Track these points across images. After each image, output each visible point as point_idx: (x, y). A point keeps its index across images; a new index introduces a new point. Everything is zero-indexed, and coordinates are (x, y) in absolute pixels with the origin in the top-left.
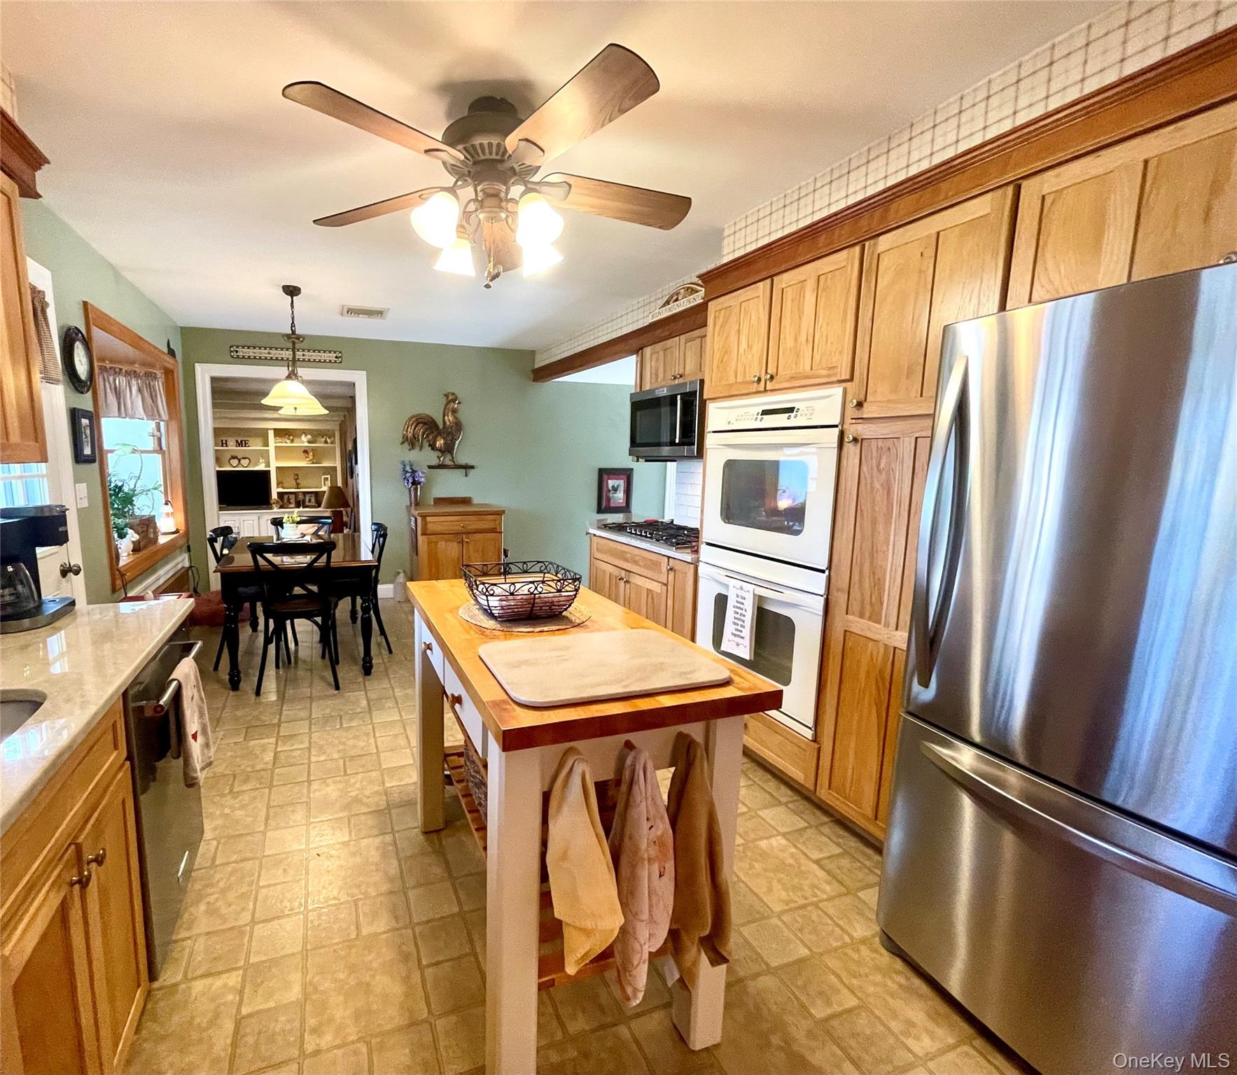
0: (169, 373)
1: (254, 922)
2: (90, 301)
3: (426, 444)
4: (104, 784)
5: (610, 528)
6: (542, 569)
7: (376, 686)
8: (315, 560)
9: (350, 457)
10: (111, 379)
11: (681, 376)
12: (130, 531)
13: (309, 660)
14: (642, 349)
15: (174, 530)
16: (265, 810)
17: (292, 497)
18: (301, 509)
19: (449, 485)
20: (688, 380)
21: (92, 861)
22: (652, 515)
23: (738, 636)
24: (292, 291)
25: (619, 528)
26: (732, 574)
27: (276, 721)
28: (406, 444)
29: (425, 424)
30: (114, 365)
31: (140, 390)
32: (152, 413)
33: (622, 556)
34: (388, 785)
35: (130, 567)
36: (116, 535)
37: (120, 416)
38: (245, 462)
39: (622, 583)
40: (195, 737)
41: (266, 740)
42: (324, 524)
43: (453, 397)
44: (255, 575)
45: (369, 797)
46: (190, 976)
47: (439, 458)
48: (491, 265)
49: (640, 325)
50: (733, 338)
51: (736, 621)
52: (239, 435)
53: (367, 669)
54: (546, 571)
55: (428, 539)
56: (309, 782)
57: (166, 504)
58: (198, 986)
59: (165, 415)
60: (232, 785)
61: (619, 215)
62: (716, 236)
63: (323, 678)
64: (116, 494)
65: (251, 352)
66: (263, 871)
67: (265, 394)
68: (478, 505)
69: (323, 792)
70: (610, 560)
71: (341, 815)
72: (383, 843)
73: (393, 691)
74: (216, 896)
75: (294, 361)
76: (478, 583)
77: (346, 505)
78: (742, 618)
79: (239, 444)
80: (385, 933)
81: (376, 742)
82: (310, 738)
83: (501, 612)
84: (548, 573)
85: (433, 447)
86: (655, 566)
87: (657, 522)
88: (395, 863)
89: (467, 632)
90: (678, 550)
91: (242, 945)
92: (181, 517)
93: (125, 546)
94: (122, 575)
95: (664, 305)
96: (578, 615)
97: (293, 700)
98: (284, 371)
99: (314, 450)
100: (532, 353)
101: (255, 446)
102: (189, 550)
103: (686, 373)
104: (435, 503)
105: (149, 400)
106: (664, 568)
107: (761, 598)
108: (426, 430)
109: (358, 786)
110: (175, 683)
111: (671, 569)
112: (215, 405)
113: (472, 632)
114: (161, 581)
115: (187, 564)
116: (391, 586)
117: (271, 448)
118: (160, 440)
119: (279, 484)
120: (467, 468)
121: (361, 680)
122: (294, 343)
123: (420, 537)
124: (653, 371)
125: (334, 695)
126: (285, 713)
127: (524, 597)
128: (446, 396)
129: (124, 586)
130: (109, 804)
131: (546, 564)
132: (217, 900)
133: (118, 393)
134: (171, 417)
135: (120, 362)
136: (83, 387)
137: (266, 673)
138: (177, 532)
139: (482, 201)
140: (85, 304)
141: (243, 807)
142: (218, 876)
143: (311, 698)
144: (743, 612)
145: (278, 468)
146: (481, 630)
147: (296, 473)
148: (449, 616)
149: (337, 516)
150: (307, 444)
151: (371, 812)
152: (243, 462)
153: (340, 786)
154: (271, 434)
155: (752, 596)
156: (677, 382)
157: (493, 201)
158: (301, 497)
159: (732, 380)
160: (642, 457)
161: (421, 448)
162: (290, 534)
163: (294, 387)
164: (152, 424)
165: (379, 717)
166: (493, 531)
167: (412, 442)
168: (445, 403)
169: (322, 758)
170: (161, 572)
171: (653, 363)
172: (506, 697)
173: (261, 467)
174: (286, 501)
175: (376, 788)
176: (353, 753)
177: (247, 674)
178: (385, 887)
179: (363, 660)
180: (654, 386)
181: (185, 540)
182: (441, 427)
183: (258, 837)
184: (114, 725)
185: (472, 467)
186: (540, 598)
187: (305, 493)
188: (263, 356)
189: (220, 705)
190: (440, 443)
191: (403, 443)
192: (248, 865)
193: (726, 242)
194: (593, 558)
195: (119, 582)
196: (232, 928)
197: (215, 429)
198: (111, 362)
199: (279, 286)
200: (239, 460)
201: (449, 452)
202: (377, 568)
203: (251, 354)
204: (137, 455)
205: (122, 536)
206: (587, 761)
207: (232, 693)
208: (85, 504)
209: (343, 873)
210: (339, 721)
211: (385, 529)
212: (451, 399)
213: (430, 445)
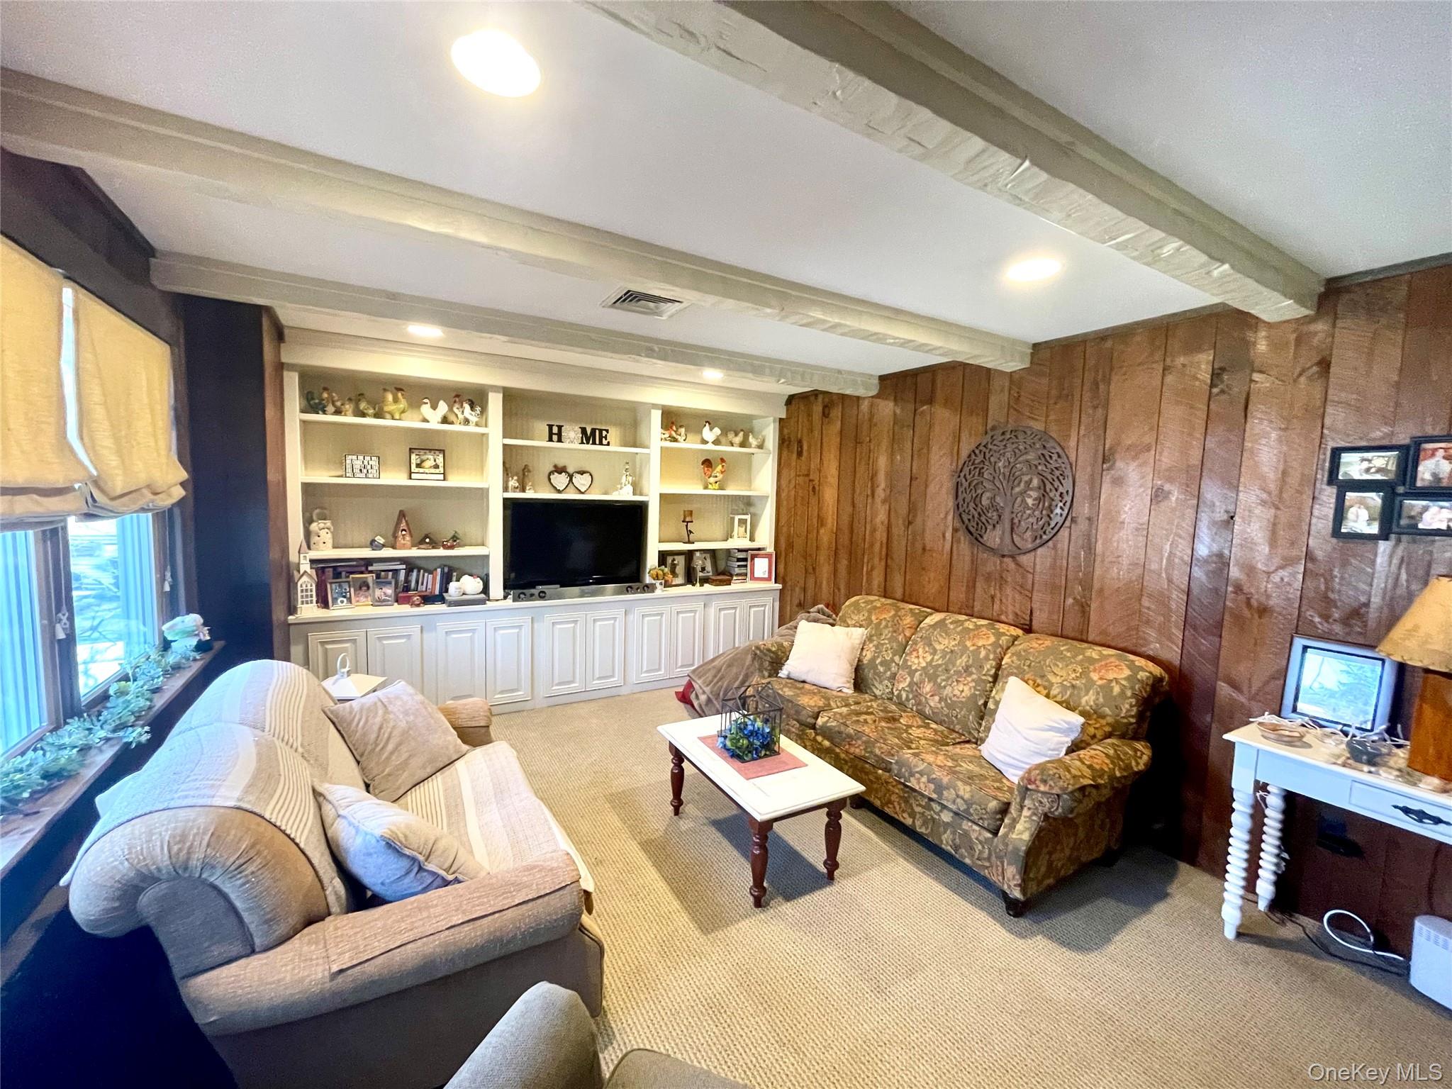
17: (682, 561)
38: (584, 481)
79: (589, 437)
99: (721, 459)
101: (618, 444)
117: (652, 453)
145: (663, 497)
147: (687, 508)
152: (578, 480)
154: (655, 418)
173: (624, 494)
200: (571, 477)
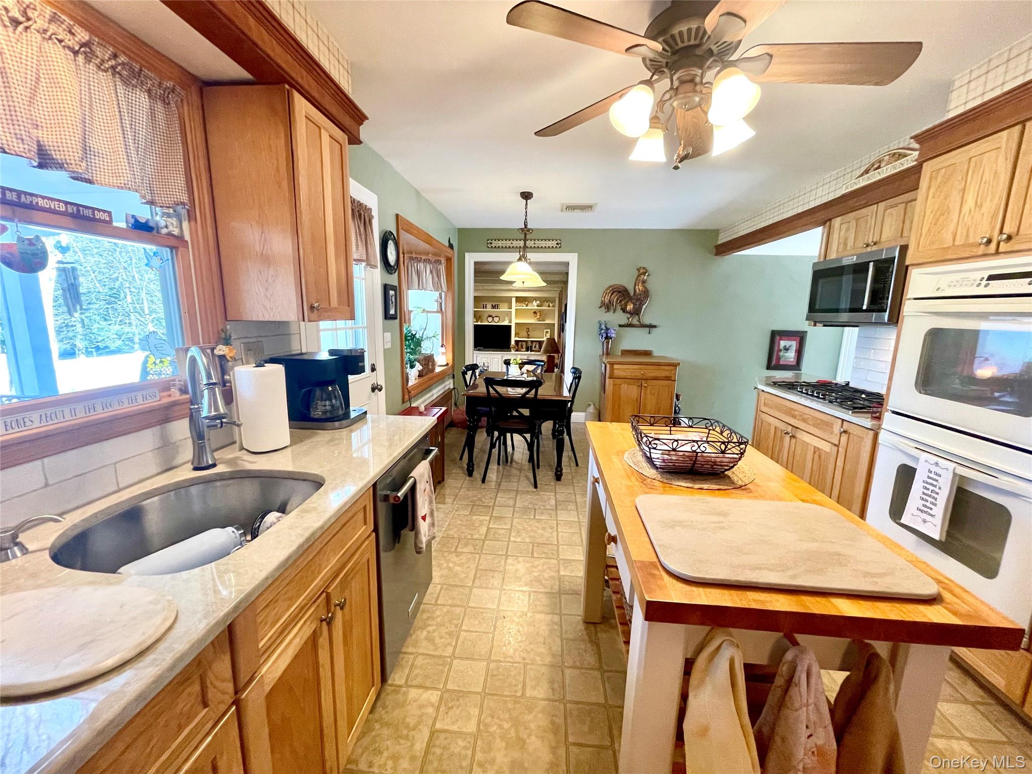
0: (449, 260)
1: (453, 656)
2: (400, 214)
3: (619, 308)
4: (352, 551)
5: (779, 385)
6: (707, 425)
7: (563, 491)
8: (527, 393)
9: (563, 317)
10: (415, 265)
11: (875, 244)
12: (417, 364)
13: (520, 461)
14: (830, 220)
15: (445, 364)
16: (474, 571)
17: (524, 344)
18: (529, 352)
19: (634, 340)
20: (884, 246)
21: (338, 605)
22: (825, 377)
23: (926, 512)
24: (527, 196)
25: (790, 386)
26: (925, 448)
27: (491, 504)
28: (603, 308)
29: (619, 292)
30: (416, 257)
31: (431, 272)
32: (437, 286)
33: (790, 412)
34: (562, 573)
35: (415, 387)
36: (408, 366)
37: (419, 289)
38: (496, 319)
39: (787, 438)
40: (424, 518)
41: (483, 517)
42: (539, 365)
43: (644, 271)
44: (486, 400)
45: (547, 580)
46: (409, 683)
47: (628, 319)
48: (681, 148)
49: (831, 197)
50: (956, 197)
51: (925, 497)
52: (493, 301)
53: (558, 477)
54: (711, 428)
55: (614, 382)
56: (507, 556)
57: (442, 346)
58: (413, 693)
59: (445, 288)
60: (457, 547)
61: (826, 78)
62: (945, 89)
63: (527, 477)
64: (412, 339)
65: (500, 243)
66: (466, 618)
67: (503, 272)
68: (659, 357)
69: (514, 567)
70: (776, 414)
71: (524, 589)
72: (552, 620)
73: (575, 496)
74: (434, 627)
75: (525, 247)
76: (643, 435)
77: (557, 351)
78: (934, 495)
79: (493, 307)
80: (544, 700)
81: (557, 536)
82: (512, 521)
83: (663, 464)
84: (714, 430)
85: (624, 310)
86: (826, 425)
87: (831, 383)
88: (558, 641)
89: (629, 478)
90: (854, 414)
91: (443, 672)
92: (450, 356)
93: (413, 374)
94: (409, 392)
95: (862, 175)
96: (741, 476)
97: (504, 491)
98: (517, 255)
99: (540, 311)
100: (716, 232)
101: (503, 308)
102: (454, 377)
103: (882, 240)
104: (622, 353)
105: (436, 279)
106: (837, 428)
107: (962, 477)
108: (620, 297)
109: (540, 568)
110: (412, 479)
111: (845, 432)
112: (476, 281)
113: (633, 479)
114: (435, 397)
115: (452, 387)
116: (583, 414)
117: (513, 310)
118: (441, 304)
119: (517, 334)
120: (651, 326)
121: (553, 483)
122: (525, 235)
123: (607, 380)
124: (842, 241)
125: (534, 492)
126: (498, 499)
127: (687, 454)
128: (638, 270)
129: (410, 400)
130: (356, 563)
131: (712, 421)
132: (434, 631)
133: (418, 274)
134: (448, 290)
135: (420, 253)
136: (392, 270)
137: (490, 467)
138: (447, 365)
139: (677, 89)
140: (397, 215)
141: (461, 565)
142: (438, 613)
143: (517, 491)
144: (937, 490)
145: (516, 324)
146: (643, 478)
147: (527, 327)
148: (615, 459)
149: (551, 359)
150: (536, 308)
151: (546, 593)
152: (495, 319)
153: (528, 565)
154: (514, 300)
155: (951, 476)
156: (869, 249)
157: (689, 86)
158: (530, 344)
159: (948, 242)
160: (820, 322)
161: (615, 311)
162: (514, 373)
163: (523, 267)
164: (437, 294)
165: (563, 516)
166: (668, 378)
167: (607, 306)
168: (637, 274)
169: (519, 540)
170: (435, 391)
171: (842, 233)
172: (656, 560)
173: (506, 323)
174: (520, 346)
175: (553, 574)
176: (539, 541)
177: (479, 466)
178: (548, 660)
179: (556, 469)
180: (840, 255)
181: (451, 370)
182: (632, 293)
183: (467, 590)
184: (365, 508)
185: (655, 327)
186: (702, 456)
187: (532, 342)
188: (508, 246)
189: (459, 486)
190: (630, 307)
191: (601, 307)
192: (458, 610)
193: (954, 95)
194: (758, 411)
195: (407, 397)
196: (440, 656)
197: (475, 297)
198: (416, 253)
199: (517, 193)
200: (493, 318)
201: (637, 314)
202: (572, 402)
203: (500, 245)
204: (425, 314)
205: (412, 367)
206: (738, 647)
207: (468, 478)
208: (389, 346)
209: (520, 638)
210: (533, 513)
211: (581, 373)
212: (642, 272)
213: (622, 309)
